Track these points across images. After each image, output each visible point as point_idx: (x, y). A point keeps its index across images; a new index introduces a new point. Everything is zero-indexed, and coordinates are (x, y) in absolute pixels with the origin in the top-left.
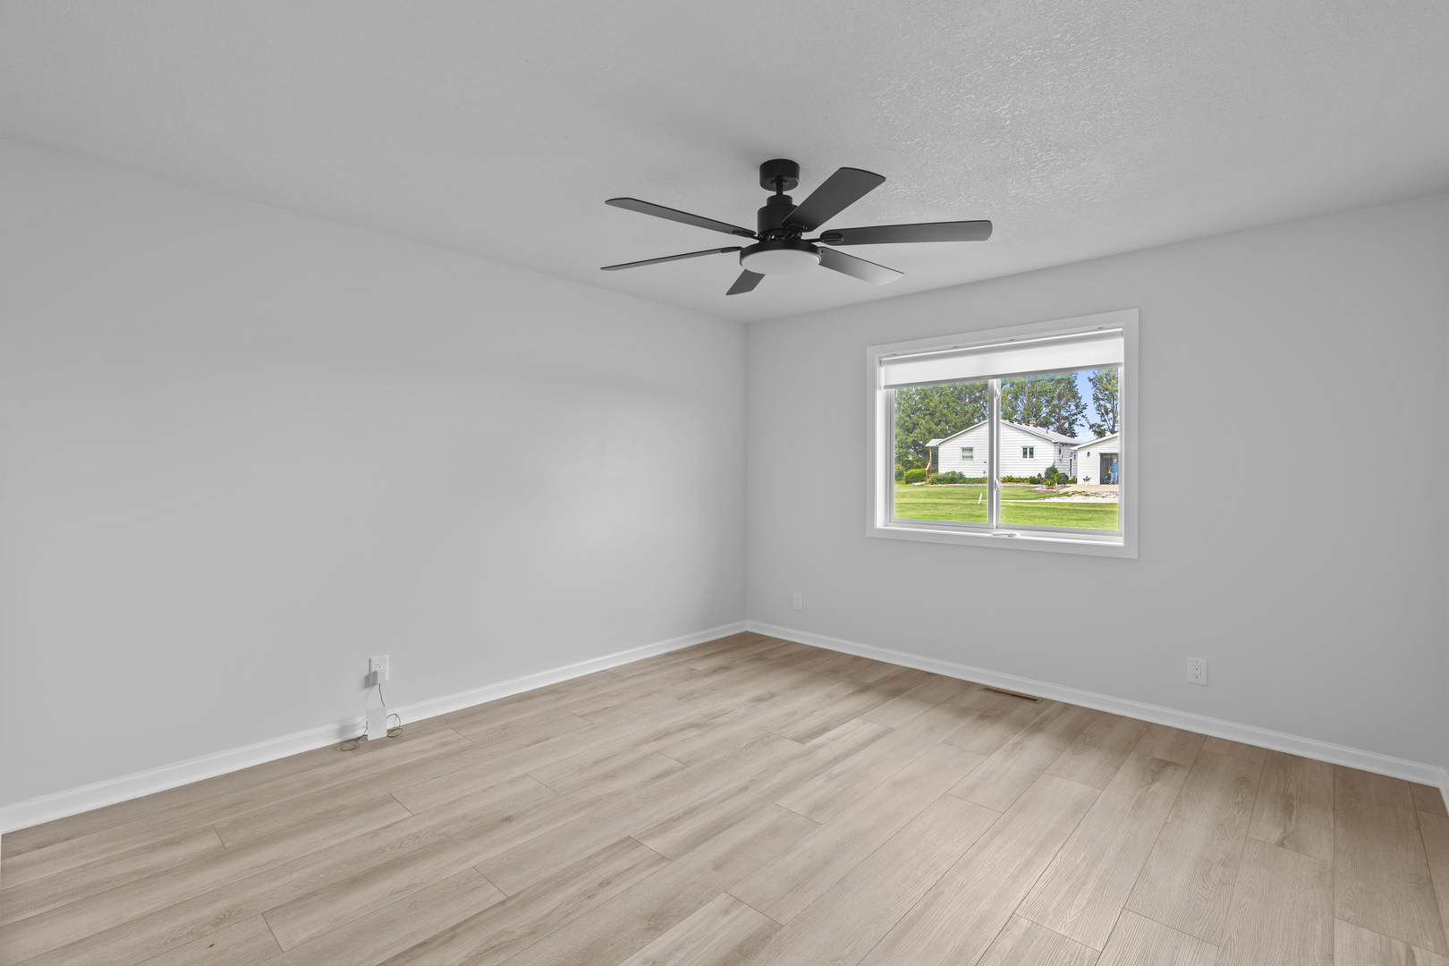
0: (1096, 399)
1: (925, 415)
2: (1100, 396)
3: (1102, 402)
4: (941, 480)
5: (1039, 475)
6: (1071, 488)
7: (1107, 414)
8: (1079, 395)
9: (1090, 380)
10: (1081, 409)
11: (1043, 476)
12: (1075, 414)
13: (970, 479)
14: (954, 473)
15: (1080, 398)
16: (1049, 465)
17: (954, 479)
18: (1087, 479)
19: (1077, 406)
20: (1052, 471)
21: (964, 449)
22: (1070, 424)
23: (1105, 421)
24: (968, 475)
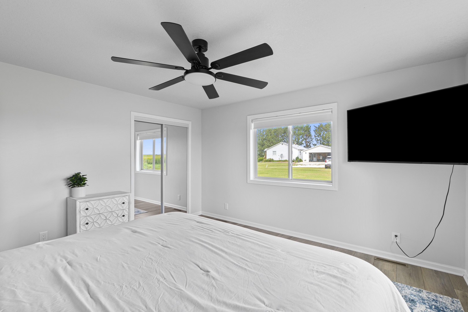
0: (315, 137)
1: (267, 141)
2: (316, 135)
3: (317, 137)
4: (267, 161)
5: (294, 159)
6: (301, 163)
7: (318, 141)
8: (312, 135)
9: (314, 131)
10: (312, 139)
11: (295, 159)
12: (311, 141)
13: (275, 161)
14: (270, 159)
15: (312, 136)
16: (297, 156)
17: (271, 160)
18: (305, 160)
19: (311, 139)
20: (297, 158)
21: (273, 152)
22: (310, 144)
23: (318, 143)
24: (275, 159)
